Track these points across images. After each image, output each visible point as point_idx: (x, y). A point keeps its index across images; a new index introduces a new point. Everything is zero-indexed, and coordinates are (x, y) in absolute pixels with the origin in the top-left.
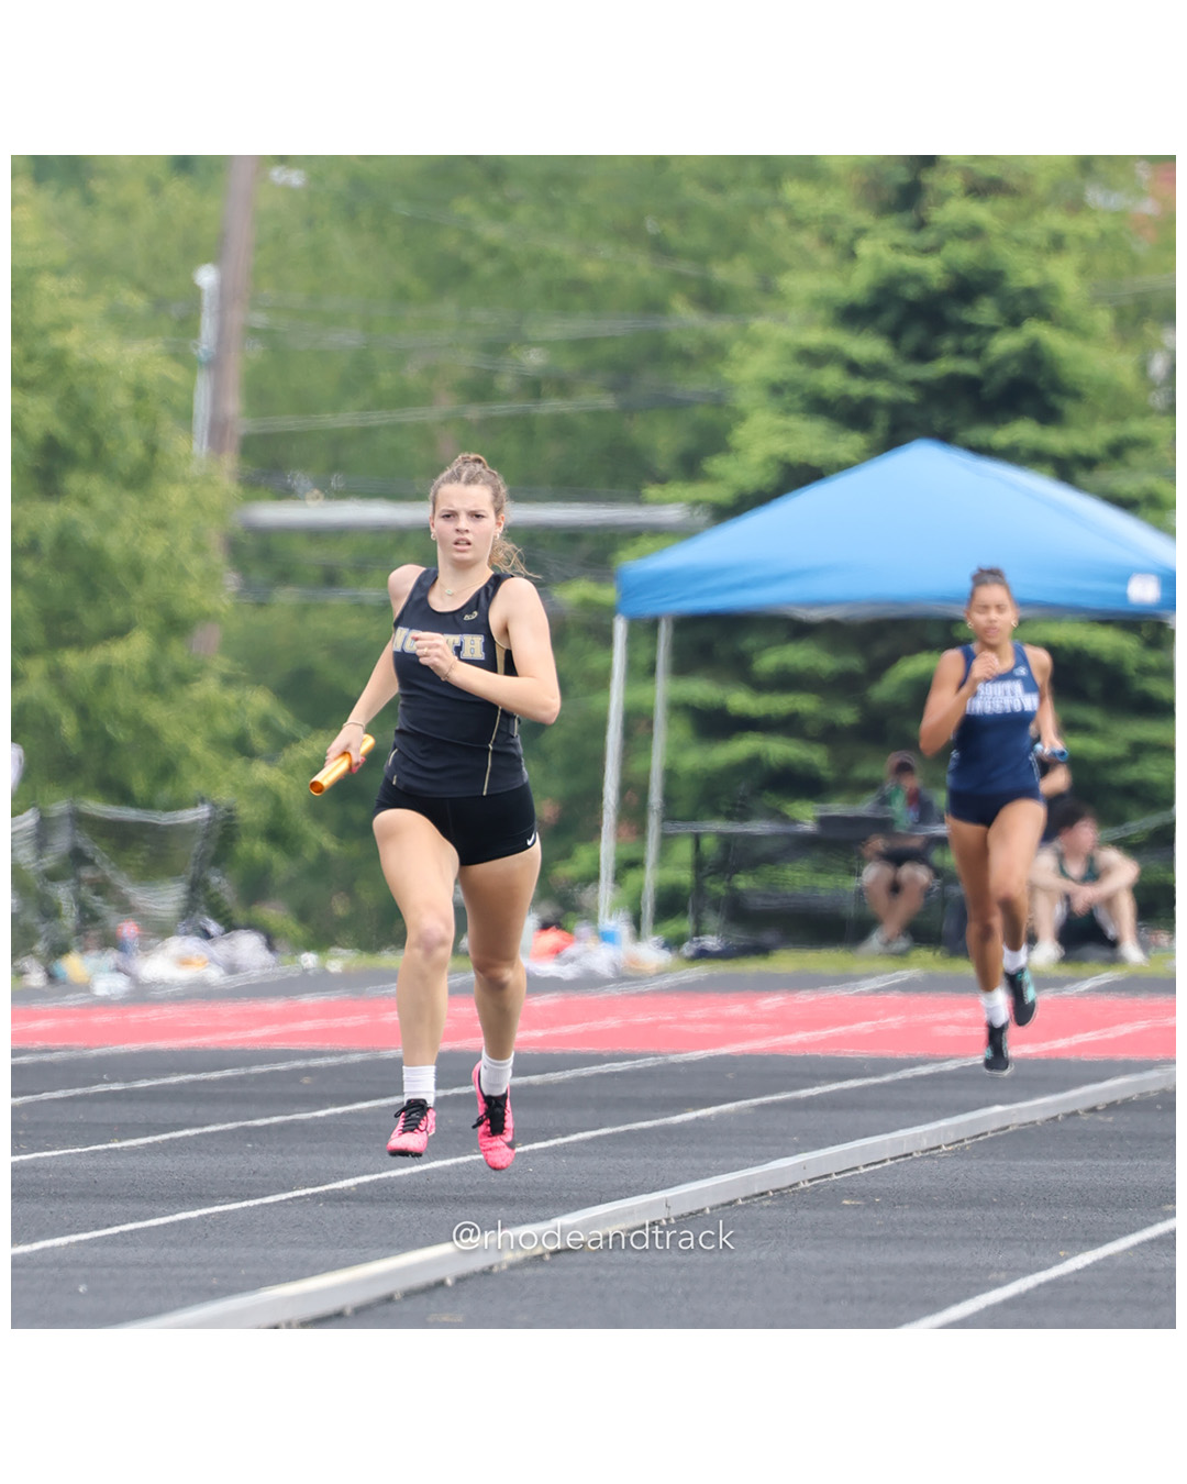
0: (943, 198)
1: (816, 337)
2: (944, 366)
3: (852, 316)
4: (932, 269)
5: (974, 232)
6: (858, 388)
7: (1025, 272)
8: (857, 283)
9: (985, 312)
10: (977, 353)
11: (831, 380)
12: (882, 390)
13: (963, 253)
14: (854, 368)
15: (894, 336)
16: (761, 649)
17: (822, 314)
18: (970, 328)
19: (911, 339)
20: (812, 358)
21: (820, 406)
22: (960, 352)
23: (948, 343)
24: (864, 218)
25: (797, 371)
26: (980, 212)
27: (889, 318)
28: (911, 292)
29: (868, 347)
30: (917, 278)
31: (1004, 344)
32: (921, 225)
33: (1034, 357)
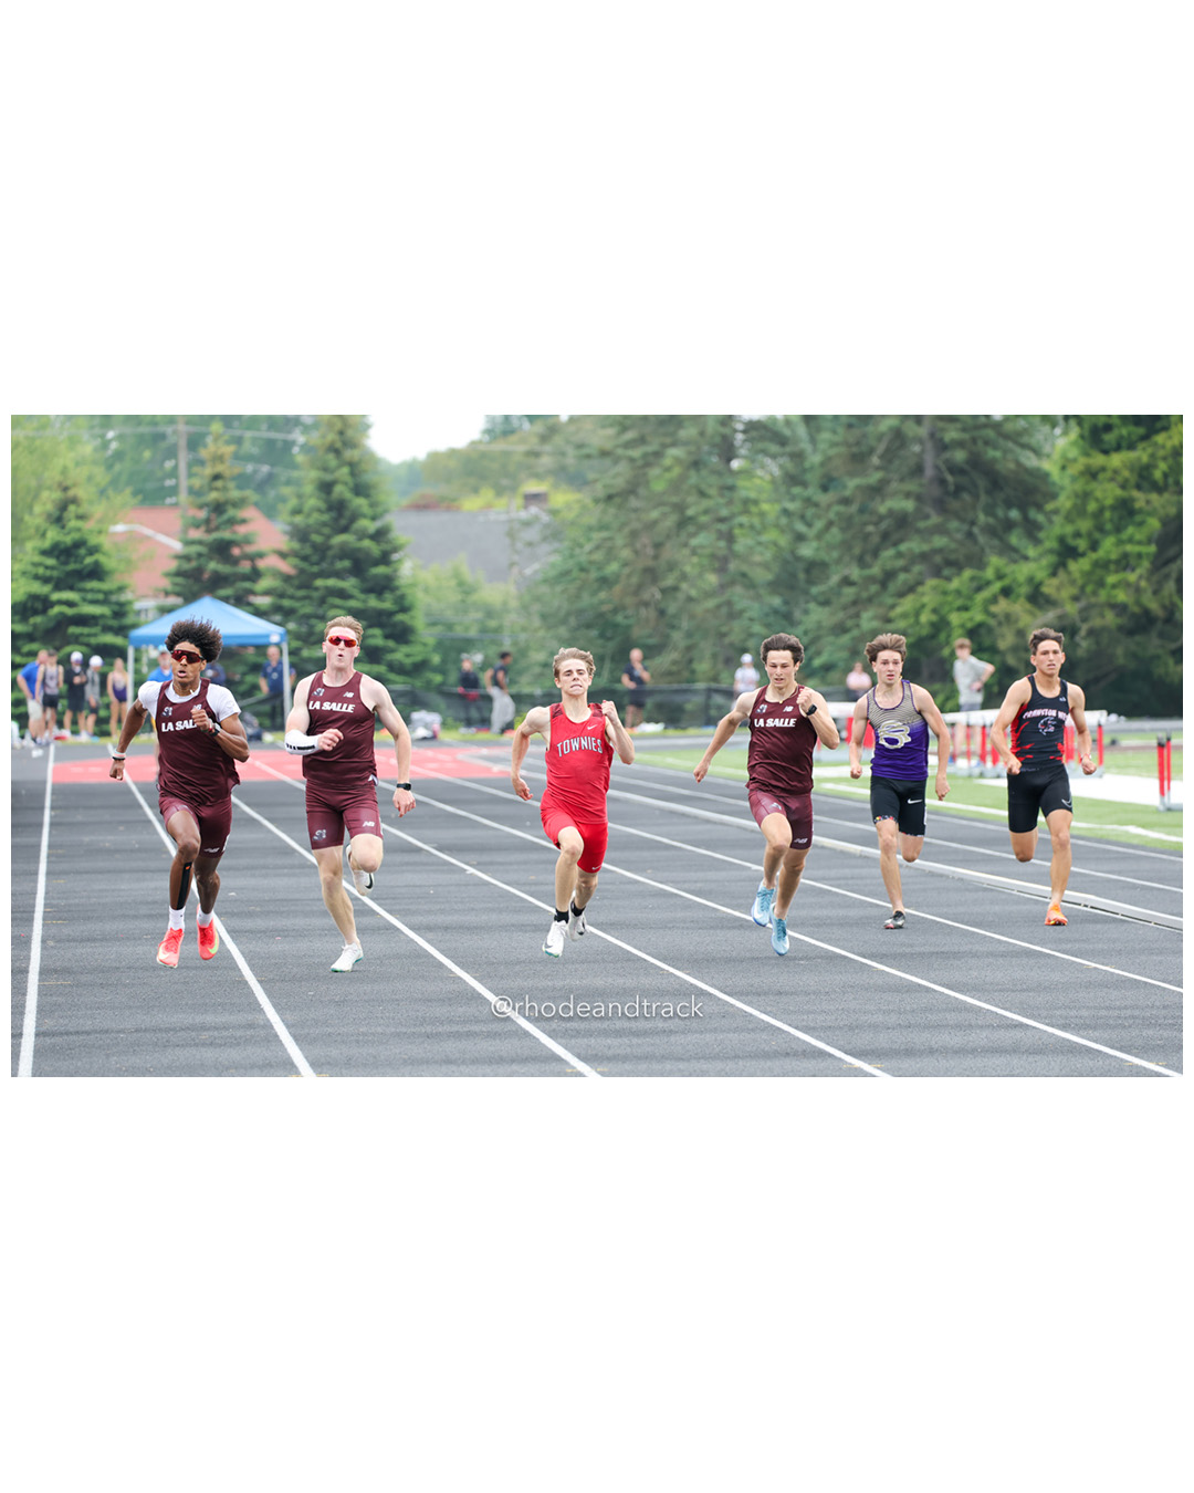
0: (70, 520)
1: (37, 559)
2: (72, 566)
3: (44, 553)
4: (68, 540)
5: (79, 530)
6: (48, 573)
7: (93, 540)
8: (47, 544)
9: (82, 551)
10: (82, 562)
11: (41, 571)
12: (55, 573)
13: (76, 536)
14: (47, 567)
15: (58, 558)
16: (24, 644)
17: (36, 552)
18: (77, 557)
19: (62, 558)
20: (35, 565)
21: (36, 577)
22: (75, 562)
23: (72, 559)
24: (48, 525)
25: (30, 568)
26: (79, 524)
27: (56, 553)
28: (62, 546)
29: (51, 562)
30: (65, 543)
31: (89, 560)
32: (63, 527)
33: (97, 564)
